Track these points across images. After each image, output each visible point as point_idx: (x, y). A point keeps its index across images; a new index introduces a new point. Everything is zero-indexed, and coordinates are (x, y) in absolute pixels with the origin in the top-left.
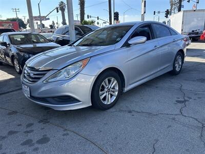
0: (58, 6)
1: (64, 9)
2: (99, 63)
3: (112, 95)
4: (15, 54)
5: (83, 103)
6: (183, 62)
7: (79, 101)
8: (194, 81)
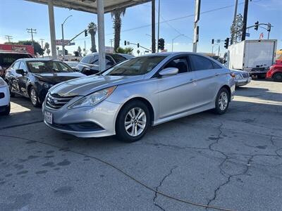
0: (87, 28)
1: (95, 33)
2: (126, 92)
3: (138, 128)
4: (33, 83)
5: (107, 131)
6: (229, 100)
7: (103, 129)
8: (238, 121)
